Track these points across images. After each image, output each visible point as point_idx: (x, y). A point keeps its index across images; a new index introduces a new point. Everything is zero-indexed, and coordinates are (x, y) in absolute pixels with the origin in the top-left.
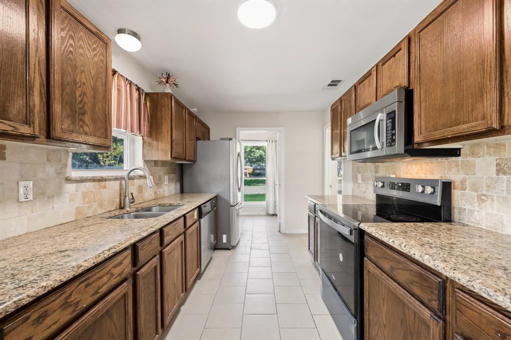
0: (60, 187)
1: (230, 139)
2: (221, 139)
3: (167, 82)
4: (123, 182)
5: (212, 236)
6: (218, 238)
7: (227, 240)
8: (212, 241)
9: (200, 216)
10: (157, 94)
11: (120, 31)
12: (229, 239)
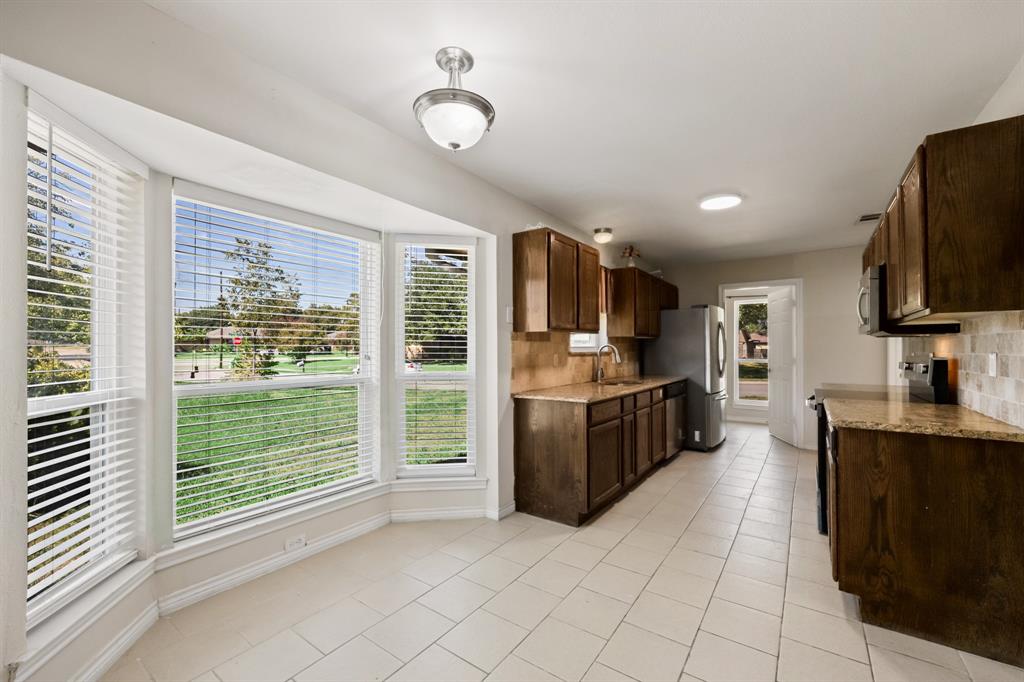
0: (566, 359)
1: (706, 306)
2: (693, 307)
3: (630, 255)
4: (596, 358)
5: (680, 431)
6: (688, 435)
7: (701, 438)
8: (680, 437)
9: (666, 396)
10: (621, 269)
11: (597, 231)
12: (702, 436)
